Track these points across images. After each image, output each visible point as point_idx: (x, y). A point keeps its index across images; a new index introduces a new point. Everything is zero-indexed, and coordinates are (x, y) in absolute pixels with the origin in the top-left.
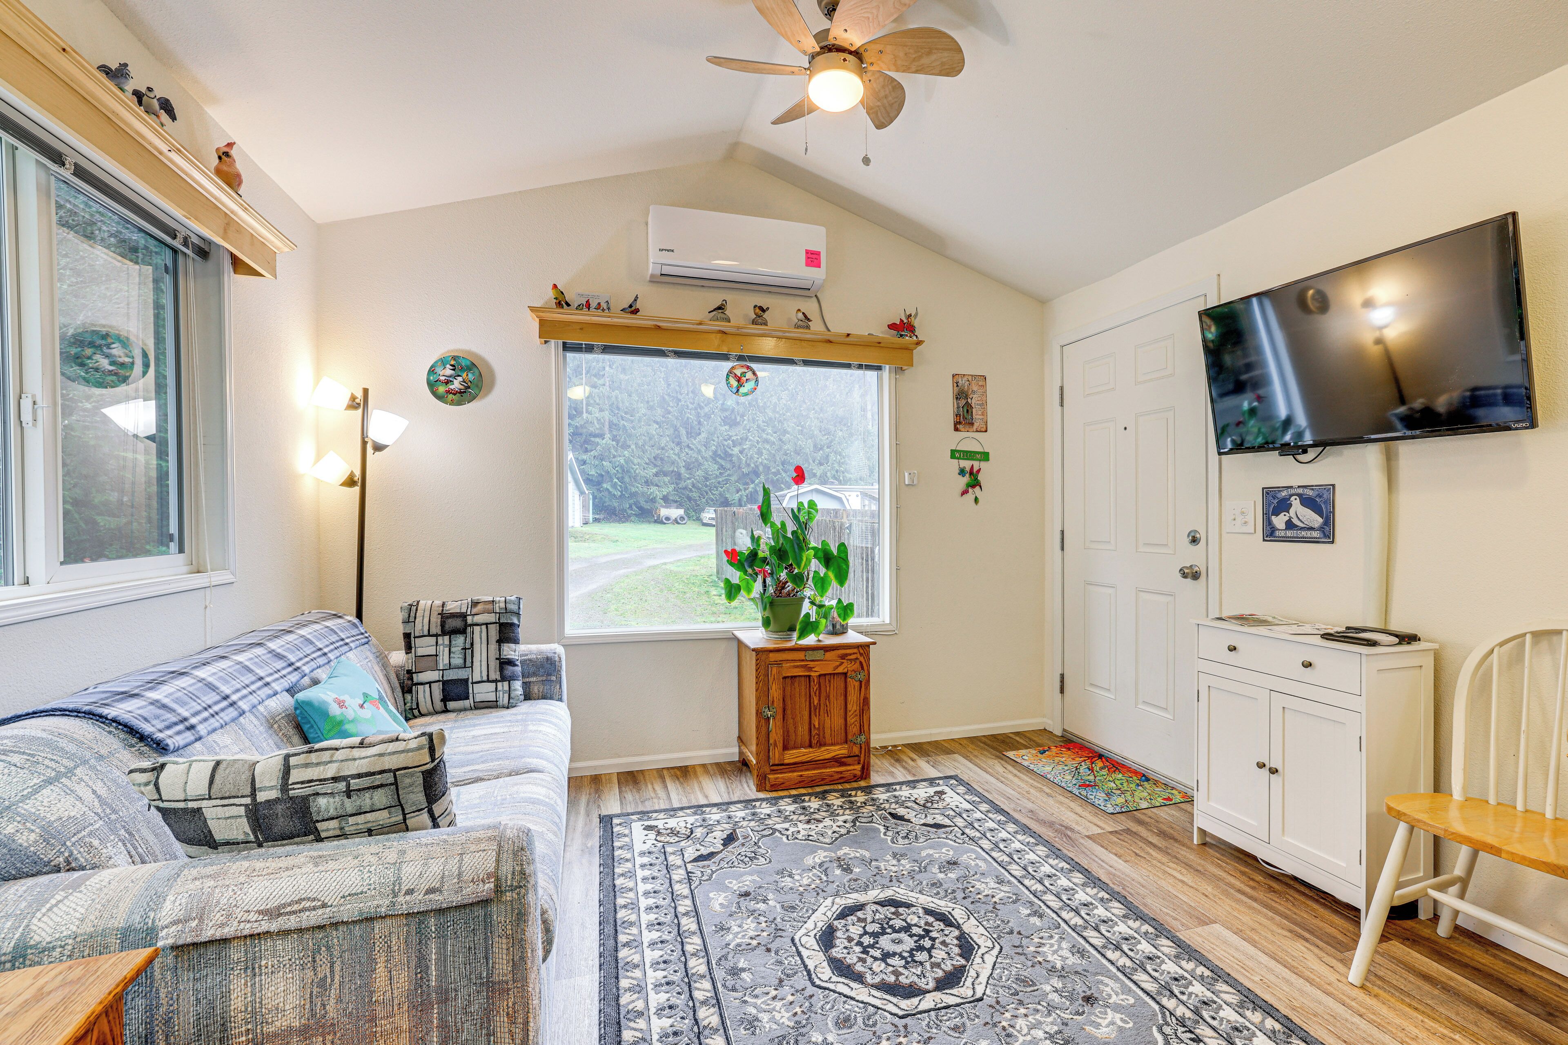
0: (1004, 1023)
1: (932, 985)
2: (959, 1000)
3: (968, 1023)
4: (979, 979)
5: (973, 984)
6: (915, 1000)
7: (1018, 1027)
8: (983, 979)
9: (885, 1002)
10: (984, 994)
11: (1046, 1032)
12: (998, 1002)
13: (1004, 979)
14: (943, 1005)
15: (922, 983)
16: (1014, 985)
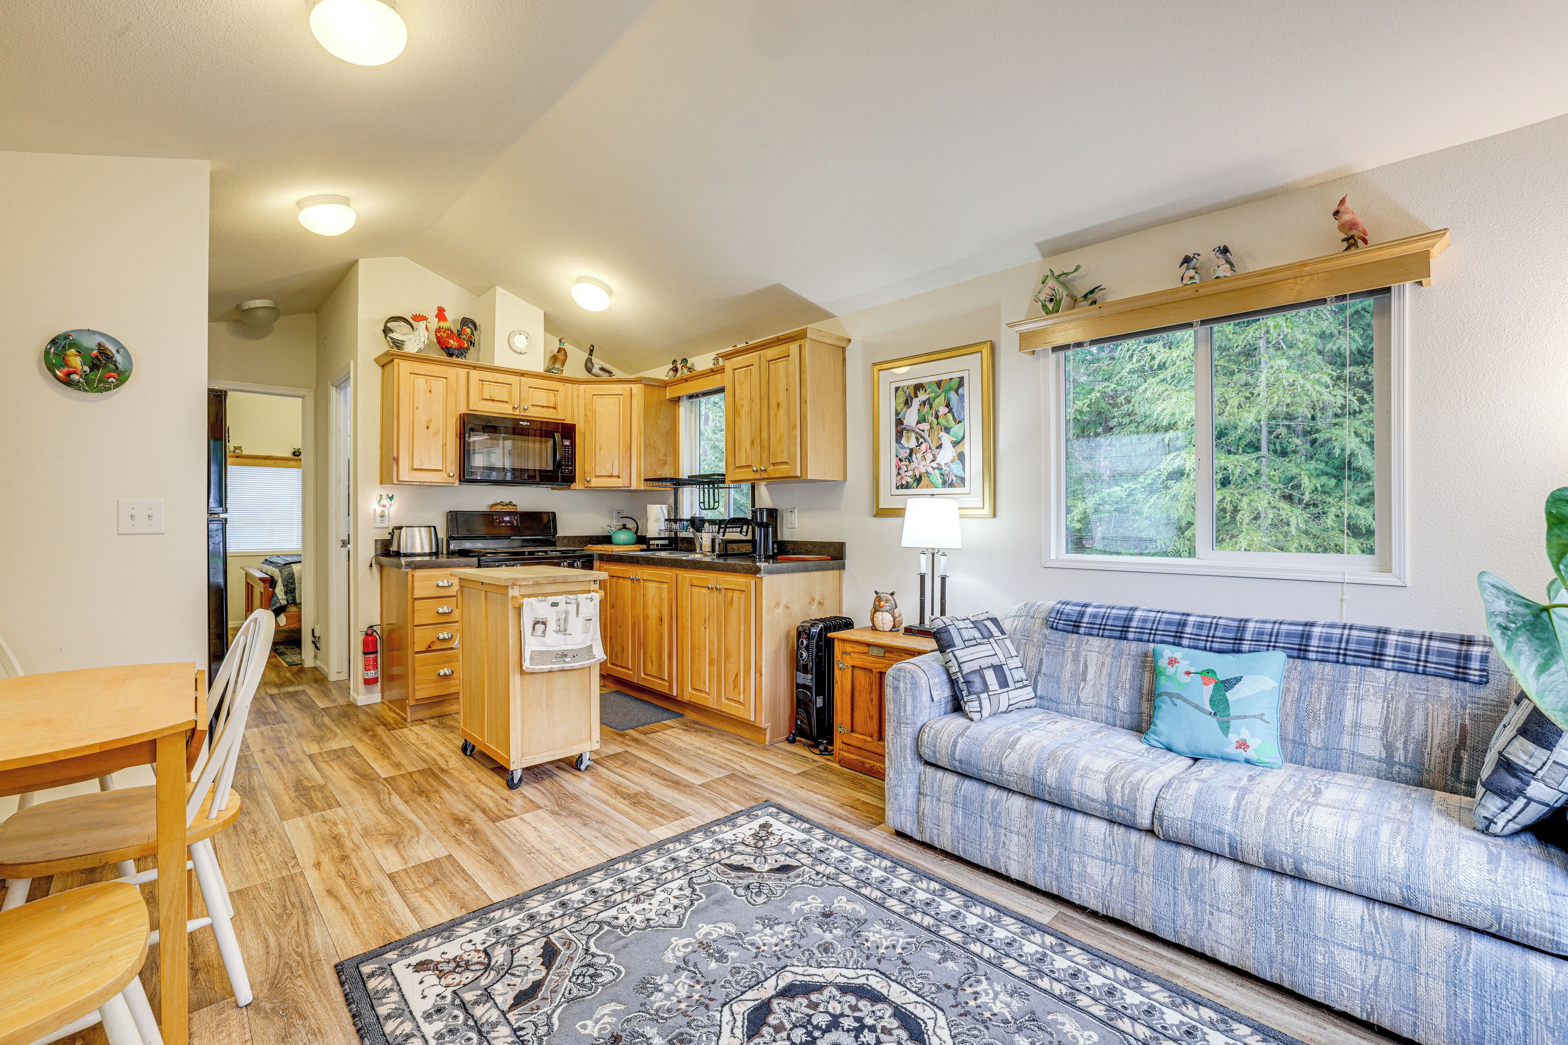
0: (698, 987)
1: (775, 1004)
2: (744, 997)
3: (729, 977)
4: (729, 1027)
5: (735, 1019)
6: (782, 984)
7: (686, 986)
8: (726, 1029)
9: (807, 973)
10: (721, 1012)
11: (661, 991)
12: (707, 1007)
13: (704, 1036)
14: (756, 988)
15: (785, 1003)
16: (692, 1032)
